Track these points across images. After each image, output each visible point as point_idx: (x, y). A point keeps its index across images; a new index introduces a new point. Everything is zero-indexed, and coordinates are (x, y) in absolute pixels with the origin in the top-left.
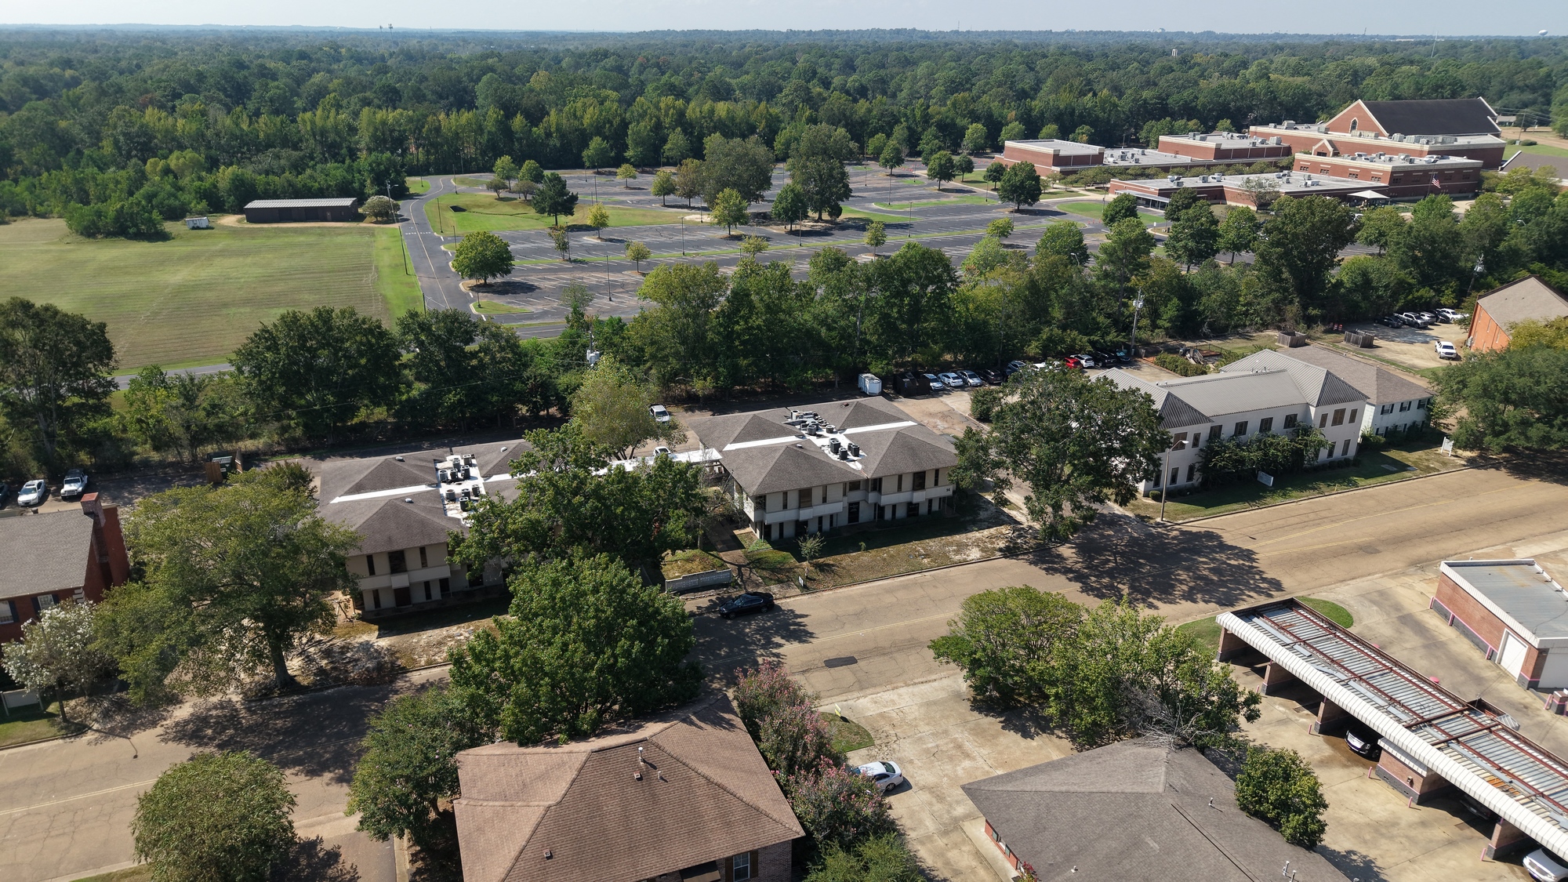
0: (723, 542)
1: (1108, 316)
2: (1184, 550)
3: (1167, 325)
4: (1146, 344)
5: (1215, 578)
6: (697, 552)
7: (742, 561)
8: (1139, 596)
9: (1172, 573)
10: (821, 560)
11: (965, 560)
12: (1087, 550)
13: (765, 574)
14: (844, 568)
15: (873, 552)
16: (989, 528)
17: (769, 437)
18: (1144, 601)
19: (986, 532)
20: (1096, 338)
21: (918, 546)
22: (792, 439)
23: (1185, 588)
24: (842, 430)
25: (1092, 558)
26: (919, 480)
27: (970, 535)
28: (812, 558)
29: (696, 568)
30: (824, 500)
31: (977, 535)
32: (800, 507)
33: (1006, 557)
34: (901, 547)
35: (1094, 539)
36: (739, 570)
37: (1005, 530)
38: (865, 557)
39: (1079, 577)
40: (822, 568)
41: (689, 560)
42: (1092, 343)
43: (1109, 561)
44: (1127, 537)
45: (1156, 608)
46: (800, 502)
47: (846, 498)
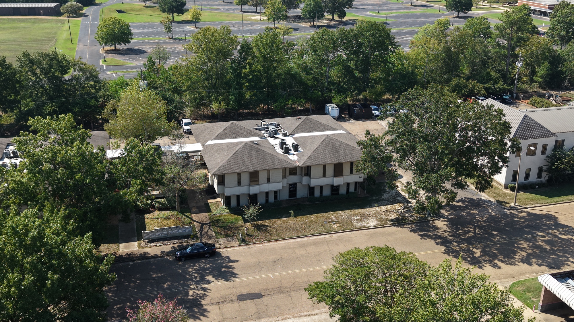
0: (198, 207)
1: (499, 71)
2: (528, 226)
3: (540, 80)
4: (525, 92)
5: (548, 248)
6: (176, 213)
7: (206, 221)
8: (487, 258)
9: (516, 243)
10: (260, 222)
11: (364, 227)
12: (454, 223)
13: (219, 230)
14: (275, 228)
15: (299, 218)
16: (387, 205)
17: (240, 137)
18: (490, 262)
19: (384, 208)
20: (489, 86)
21: (332, 215)
22: (256, 139)
23: (524, 254)
24: (292, 134)
25: (457, 229)
26: (338, 169)
27: (372, 209)
28: (253, 220)
29: (171, 223)
30: (269, 181)
31: (377, 209)
32: (250, 185)
33: (394, 225)
34: (320, 215)
35: (462, 216)
36: (202, 227)
37: (398, 207)
38: (292, 221)
39: (445, 242)
40: (259, 228)
41: (167, 218)
42: (486, 89)
43: (470, 231)
44: (487, 215)
45: (499, 268)
46: (250, 181)
47: (285, 181)
